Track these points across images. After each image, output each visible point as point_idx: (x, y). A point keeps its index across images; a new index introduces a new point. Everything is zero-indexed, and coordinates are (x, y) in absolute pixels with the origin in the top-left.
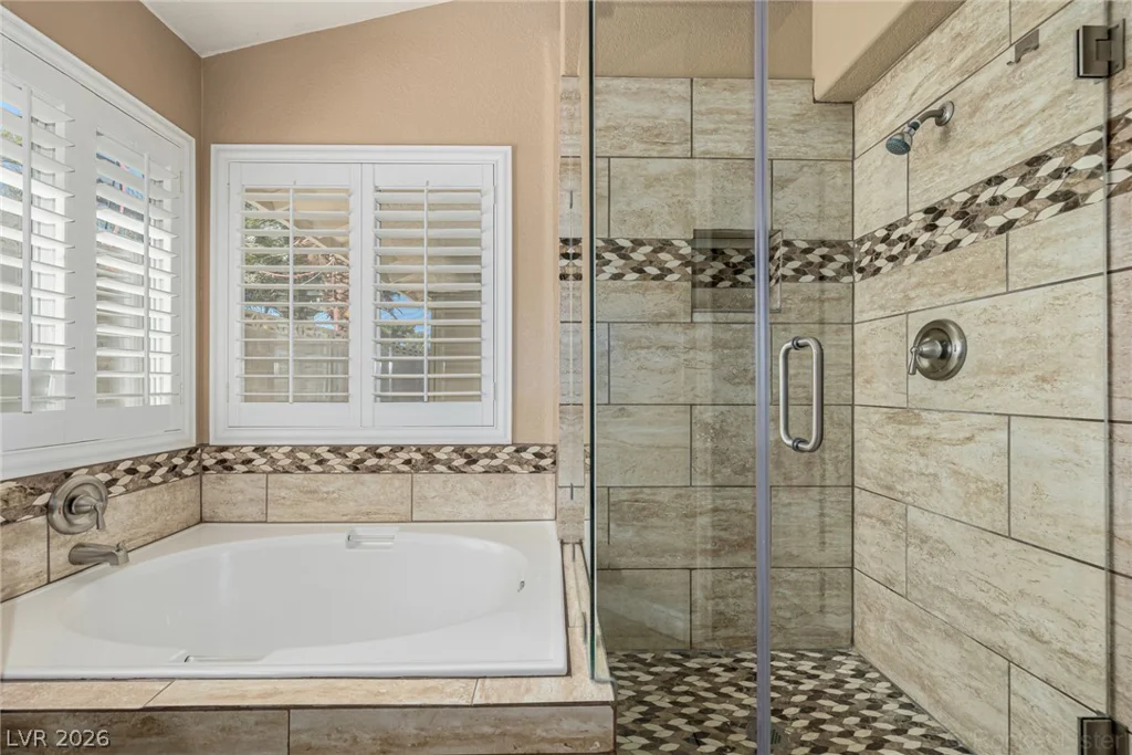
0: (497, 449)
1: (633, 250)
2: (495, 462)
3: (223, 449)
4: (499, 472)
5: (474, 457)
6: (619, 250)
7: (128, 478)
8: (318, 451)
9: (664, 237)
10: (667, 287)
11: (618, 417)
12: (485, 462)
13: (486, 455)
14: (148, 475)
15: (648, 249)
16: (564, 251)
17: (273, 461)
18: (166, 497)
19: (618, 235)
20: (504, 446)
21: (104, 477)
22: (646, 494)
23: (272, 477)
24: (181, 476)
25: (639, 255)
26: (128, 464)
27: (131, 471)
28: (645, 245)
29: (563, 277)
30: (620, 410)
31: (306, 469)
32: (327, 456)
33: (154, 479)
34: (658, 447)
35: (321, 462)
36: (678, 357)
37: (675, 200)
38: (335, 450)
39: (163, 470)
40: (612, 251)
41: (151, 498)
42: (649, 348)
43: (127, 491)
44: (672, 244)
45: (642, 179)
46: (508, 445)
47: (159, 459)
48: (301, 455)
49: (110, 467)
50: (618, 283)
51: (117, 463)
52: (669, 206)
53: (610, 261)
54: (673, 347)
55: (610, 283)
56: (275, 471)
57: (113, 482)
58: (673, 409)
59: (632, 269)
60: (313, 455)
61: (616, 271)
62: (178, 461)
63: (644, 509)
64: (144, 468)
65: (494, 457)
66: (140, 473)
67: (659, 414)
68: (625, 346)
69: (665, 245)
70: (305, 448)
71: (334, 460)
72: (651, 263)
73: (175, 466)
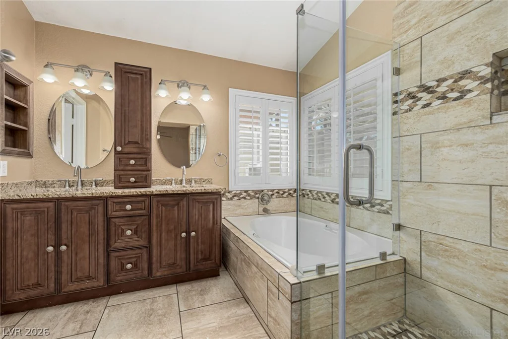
0: (384, 202)
1: (438, 86)
2: (383, 208)
3: (303, 190)
4: (385, 213)
5: (374, 204)
6: (428, 89)
7: (277, 194)
8: (323, 194)
9: (463, 70)
10: (465, 103)
11: (427, 190)
12: (379, 207)
13: (379, 204)
14: (282, 194)
15: (450, 81)
16: (395, 100)
17: (313, 195)
18: (288, 201)
19: (428, 80)
20: (388, 201)
21: (271, 193)
22: (448, 241)
23: (313, 201)
24: (292, 196)
25: (442, 88)
26: (277, 191)
27: (277, 192)
28: (447, 80)
29: (394, 114)
30: (429, 186)
31: (320, 199)
32: (326, 196)
33: (284, 196)
34: (458, 212)
35: (324, 198)
36: (477, 150)
37: (474, 40)
38: (328, 194)
39: (287, 194)
40: (423, 91)
41: (283, 201)
42: (450, 146)
43: (277, 198)
44: (472, 71)
45: (445, 38)
46: (389, 201)
47: (286, 191)
48: (320, 195)
49: (272, 191)
50: (427, 109)
51: (274, 190)
52: (468, 46)
53: (422, 98)
54: (473, 144)
55: (421, 111)
56: (313, 199)
57: (273, 194)
58: (471, 187)
59: (436, 98)
60: (322, 195)
61: (426, 103)
62: (291, 192)
63: (446, 251)
64: (281, 192)
65: (382, 206)
66: (281, 193)
67: (459, 190)
68: (432, 147)
69: (466, 74)
70: (321, 192)
71: (327, 198)
72: (452, 90)
73: (290, 193)
